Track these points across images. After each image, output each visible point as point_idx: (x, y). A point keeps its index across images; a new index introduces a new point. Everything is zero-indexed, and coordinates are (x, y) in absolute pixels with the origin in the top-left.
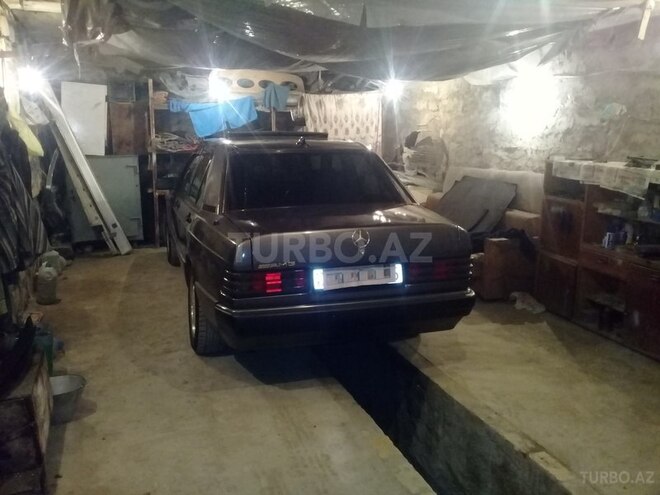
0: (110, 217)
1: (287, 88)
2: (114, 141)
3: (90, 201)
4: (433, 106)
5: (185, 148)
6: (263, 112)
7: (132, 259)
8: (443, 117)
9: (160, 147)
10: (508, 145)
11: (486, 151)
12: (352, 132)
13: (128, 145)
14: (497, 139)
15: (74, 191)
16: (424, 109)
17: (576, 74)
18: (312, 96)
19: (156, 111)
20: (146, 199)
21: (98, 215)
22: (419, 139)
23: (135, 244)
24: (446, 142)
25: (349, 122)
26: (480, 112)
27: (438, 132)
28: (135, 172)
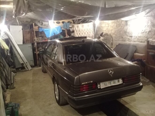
0: (25, 61)
1: (69, 23)
2: (25, 40)
3: (20, 57)
4: (107, 25)
5: (44, 41)
6: (63, 30)
7: (32, 71)
8: (110, 28)
9: (37, 41)
10: (131, 35)
11: (124, 37)
12: (86, 33)
13: (29, 41)
14: (127, 34)
15: (15, 54)
16: (104, 26)
17: (151, 16)
18: (76, 25)
19: (35, 32)
20: (34, 55)
21: (22, 61)
22: (103, 34)
23: (32, 67)
24: (112, 35)
25: (85, 31)
26: (122, 27)
27: (109, 32)
28: (31, 48)
